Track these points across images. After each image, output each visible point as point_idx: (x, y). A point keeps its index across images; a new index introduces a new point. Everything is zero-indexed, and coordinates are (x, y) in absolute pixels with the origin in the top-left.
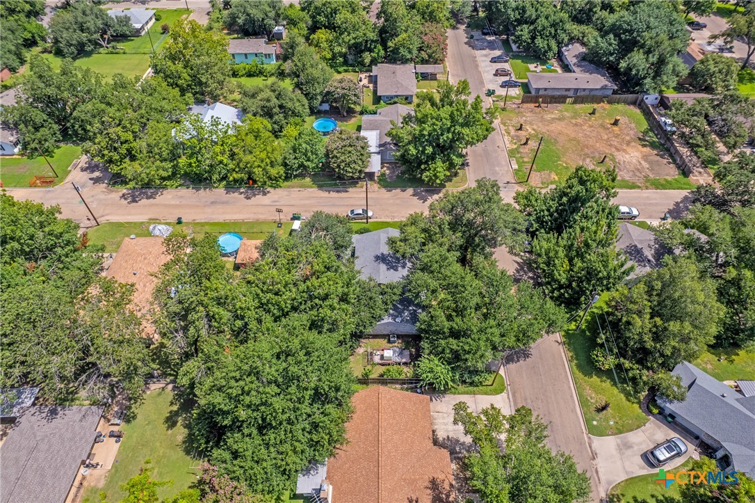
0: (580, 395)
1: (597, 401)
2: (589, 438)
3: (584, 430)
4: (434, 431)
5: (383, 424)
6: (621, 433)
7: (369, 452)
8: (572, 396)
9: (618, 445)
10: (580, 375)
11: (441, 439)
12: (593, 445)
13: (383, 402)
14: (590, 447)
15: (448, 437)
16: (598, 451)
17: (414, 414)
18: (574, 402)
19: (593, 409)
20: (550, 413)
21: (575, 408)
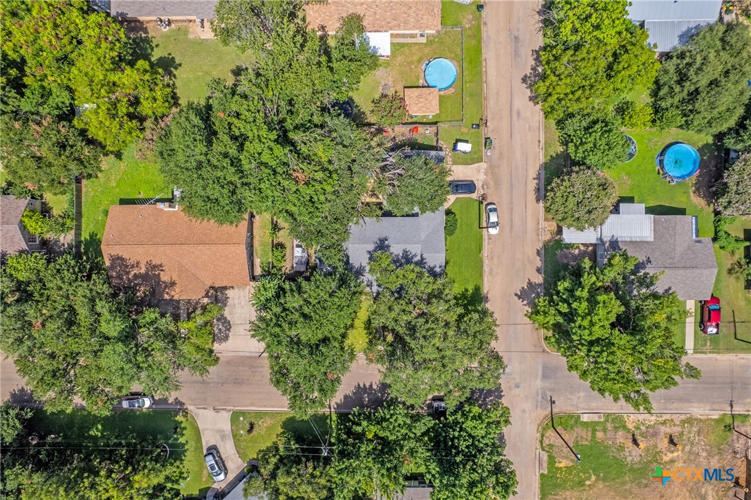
0: (266, 413)
1: (260, 426)
2: (230, 411)
3: (236, 408)
4: (232, 287)
5: (214, 248)
6: (233, 436)
7: (193, 237)
8: (265, 406)
9: (223, 431)
10: (284, 418)
11: (227, 292)
12: (224, 412)
13: (232, 248)
14: (223, 409)
15: (228, 298)
16: (219, 414)
17: (230, 273)
18: (260, 407)
19: (253, 420)
20: (250, 384)
21: (255, 406)
